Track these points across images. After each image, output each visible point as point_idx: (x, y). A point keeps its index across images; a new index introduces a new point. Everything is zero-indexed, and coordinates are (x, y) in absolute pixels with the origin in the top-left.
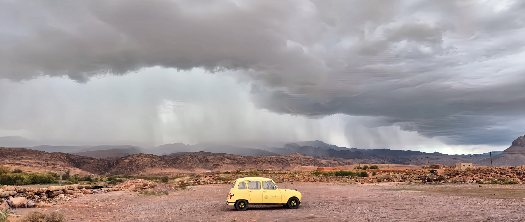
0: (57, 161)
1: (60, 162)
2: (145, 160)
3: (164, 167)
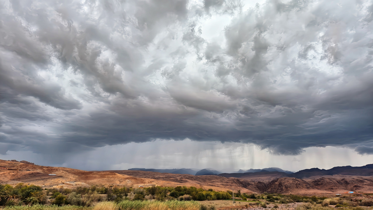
2: (291, 182)
3: (308, 188)
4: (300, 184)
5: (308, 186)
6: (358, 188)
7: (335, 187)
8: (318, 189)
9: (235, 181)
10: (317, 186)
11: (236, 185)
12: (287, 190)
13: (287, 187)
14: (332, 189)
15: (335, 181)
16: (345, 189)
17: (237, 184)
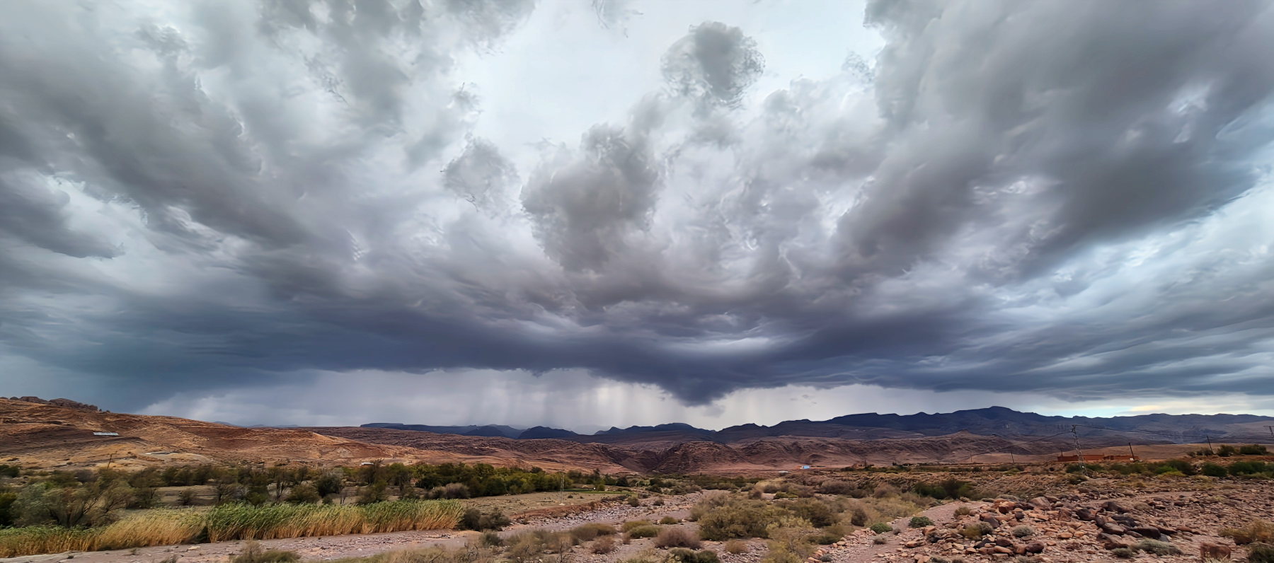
0: (592, 454)
1: (595, 457)
2: (705, 451)
3: (734, 461)
4: (720, 454)
5: (735, 457)
6: (817, 459)
7: (780, 459)
8: (751, 462)
9: (598, 450)
10: (749, 458)
11: (599, 458)
12: (696, 468)
13: (696, 460)
14: (775, 461)
15: (780, 446)
16: (796, 462)
17: (601, 456)
